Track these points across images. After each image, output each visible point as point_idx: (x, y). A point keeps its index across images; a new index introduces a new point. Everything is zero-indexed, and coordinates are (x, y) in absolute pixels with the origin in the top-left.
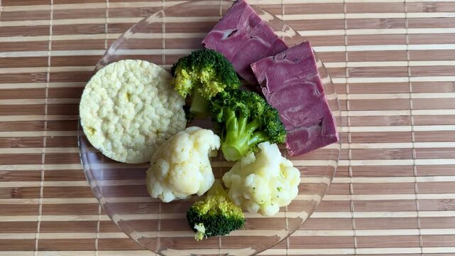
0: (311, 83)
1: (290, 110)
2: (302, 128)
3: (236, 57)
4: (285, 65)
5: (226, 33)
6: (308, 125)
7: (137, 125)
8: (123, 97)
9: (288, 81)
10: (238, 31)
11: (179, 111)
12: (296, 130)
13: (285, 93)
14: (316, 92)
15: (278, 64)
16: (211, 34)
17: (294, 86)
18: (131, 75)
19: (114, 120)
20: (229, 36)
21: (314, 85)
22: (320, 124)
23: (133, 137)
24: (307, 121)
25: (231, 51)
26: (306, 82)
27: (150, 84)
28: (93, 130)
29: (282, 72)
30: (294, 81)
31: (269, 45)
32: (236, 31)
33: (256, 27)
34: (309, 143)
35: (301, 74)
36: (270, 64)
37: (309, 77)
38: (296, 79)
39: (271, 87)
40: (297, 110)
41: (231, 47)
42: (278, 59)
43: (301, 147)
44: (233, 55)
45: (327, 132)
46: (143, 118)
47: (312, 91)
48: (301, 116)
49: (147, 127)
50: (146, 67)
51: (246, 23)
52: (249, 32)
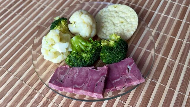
0: (81, 86)
1: (77, 73)
2: (66, 74)
3: (116, 67)
4: (97, 80)
5: (130, 68)
6: (65, 77)
7: (109, 21)
8: (123, 20)
9: (90, 78)
10: (128, 73)
11: (106, 37)
12: (67, 72)
13: (85, 74)
14: (76, 86)
15: (100, 77)
16: (133, 61)
17: (85, 79)
18: (130, 25)
19: (115, 15)
20: (128, 68)
21: (80, 87)
22: (61, 81)
23: (106, 18)
24: (67, 77)
25: (120, 66)
26: (83, 84)
27: (123, 31)
28: (115, 7)
29: (95, 77)
30: (88, 80)
31: (113, 82)
32: (129, 72)
33: (125, 80)
34: (58, 73)
35: (89, 84)
36: (103, 74)
37: (85, 87)
38: (88, 81)
39: (92, 70)
40: (75, 76)
41: (122, 67)
42: (102, 78)
43: (59, 71)
44: (118, 66)
45: (56, 81)
46: (111, 24)
47: (78, 85)
48: (71, 76)
49: (107, 24)
50: (131, 31)
51: (130, 77)
52: (125, 77)
